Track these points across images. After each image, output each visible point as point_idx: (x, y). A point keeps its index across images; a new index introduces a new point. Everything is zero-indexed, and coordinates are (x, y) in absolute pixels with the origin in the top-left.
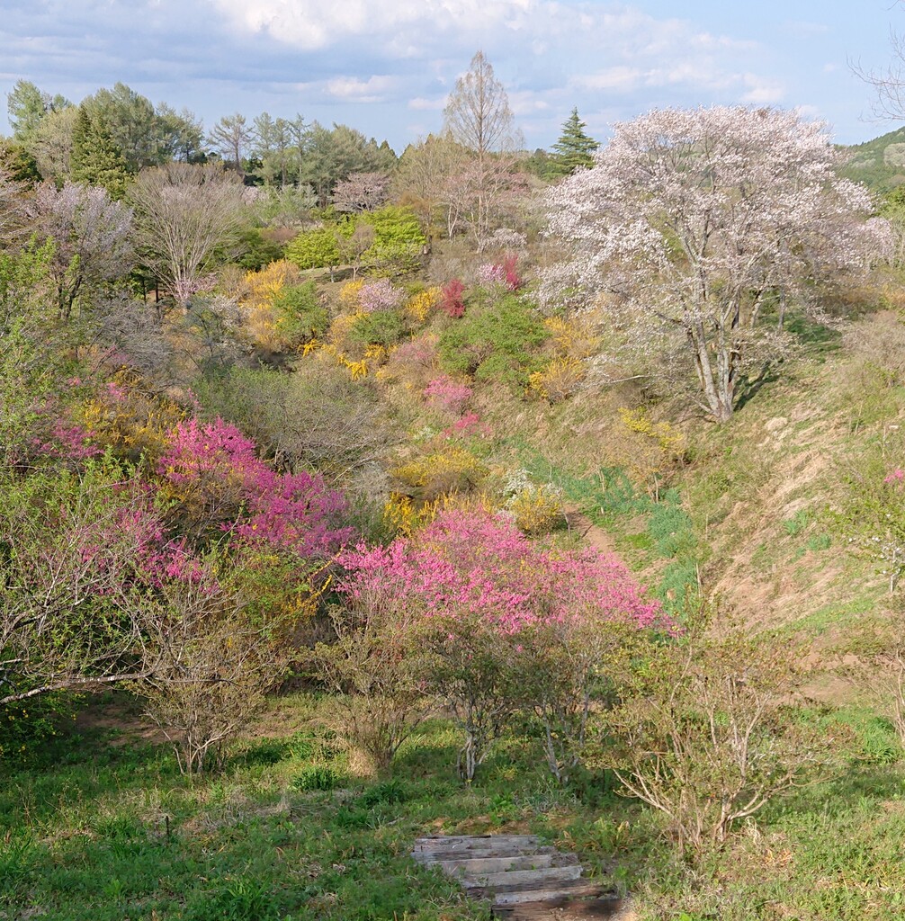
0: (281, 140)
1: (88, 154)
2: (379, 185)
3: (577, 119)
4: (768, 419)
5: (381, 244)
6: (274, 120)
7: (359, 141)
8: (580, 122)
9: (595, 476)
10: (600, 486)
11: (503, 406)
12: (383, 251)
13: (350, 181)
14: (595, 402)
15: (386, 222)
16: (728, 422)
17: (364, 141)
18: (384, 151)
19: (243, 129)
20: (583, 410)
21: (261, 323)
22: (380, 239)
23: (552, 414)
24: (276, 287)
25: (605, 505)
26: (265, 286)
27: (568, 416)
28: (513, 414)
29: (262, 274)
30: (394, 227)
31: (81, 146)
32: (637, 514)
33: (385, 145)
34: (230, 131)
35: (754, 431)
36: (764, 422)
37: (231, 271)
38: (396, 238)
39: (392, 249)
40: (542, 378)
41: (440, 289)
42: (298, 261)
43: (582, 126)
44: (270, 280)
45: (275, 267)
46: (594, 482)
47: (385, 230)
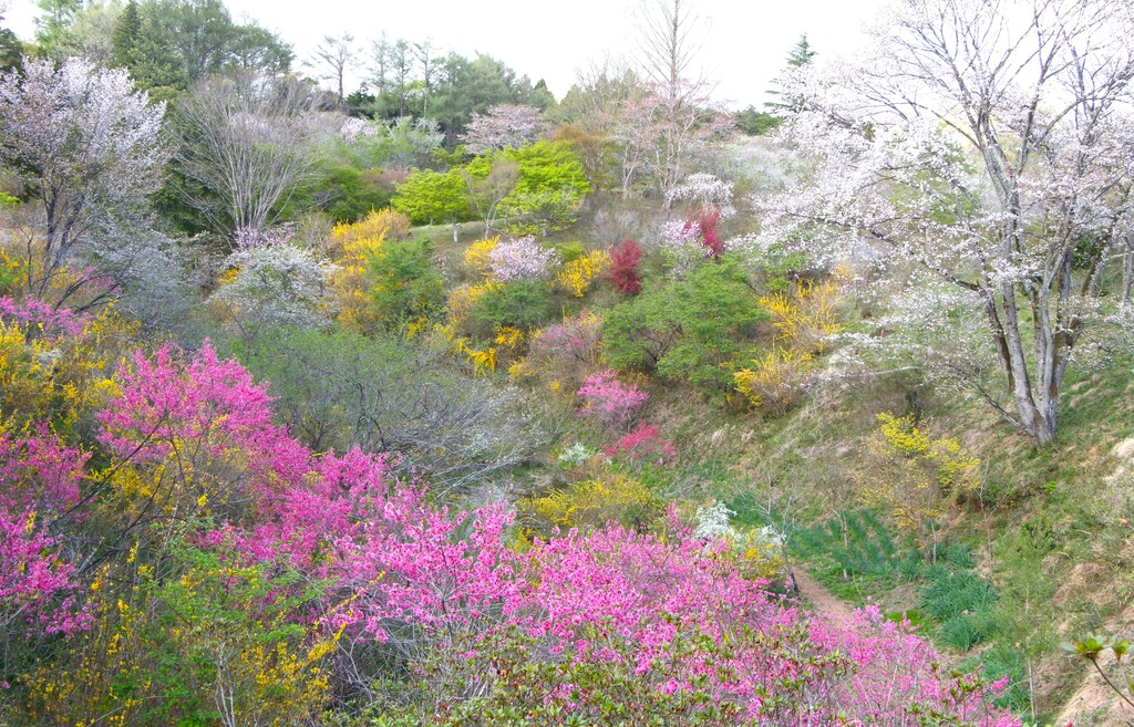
0: (402, 65)
1: (134, 63)
2: (530, 123)
3: (805, 45)
4: (1116, 442)
5: (527, 189)
6: (392, 42)
7: (506, 75)
8: (809, 50)
9: (832, 525)
10: (840, 538)
11: (693, 420)
12: (527, 201)
13: (490, 115)
14: (831, 416)
15: (535, 160)
16: (1048, 445)
17: (513, 75)
18: (539, 91)
19: (351, 47)
20: (813, 427)
21: (350, 292)
22: (525, 183)
23: (766, 431)
24: (376, 244)
25: (848, 566)
26: (359, 243)
27: (790, 436)
28: (708, 430)
29: (359, 226)
30: (546, 169)
31: (126, 53)
32: (902, 581)
33: (542, 84)
34: (333, 51)
35: (1094, 458)
36: (1110, 446)
37: (315, 221)
38: (547, 183)
39: (542, 197)
40: (753, 378)
41: (607, 255)
42: (409, 210)
43: (812, 54)
44: (368, 236)
45: (377, 219)
46: (830, 533)
47: (532, 171)
